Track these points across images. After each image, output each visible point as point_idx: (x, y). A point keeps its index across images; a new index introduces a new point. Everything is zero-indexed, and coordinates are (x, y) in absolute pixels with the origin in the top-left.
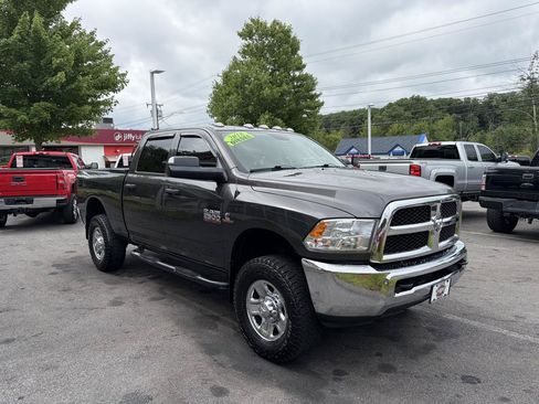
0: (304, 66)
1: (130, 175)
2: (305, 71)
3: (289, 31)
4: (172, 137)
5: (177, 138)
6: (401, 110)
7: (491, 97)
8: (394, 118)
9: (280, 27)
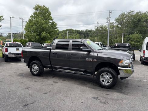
0: (53, 19)
3: (48, 9)
7: (86, 30)
9: (46, 8)
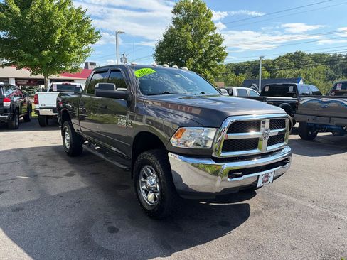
0: (216, 28)
1: (83, 96)
2: (216, 32)
4: (106, 72)
5: (109, 72)
6: (287, 60)
8: (281, 66)
